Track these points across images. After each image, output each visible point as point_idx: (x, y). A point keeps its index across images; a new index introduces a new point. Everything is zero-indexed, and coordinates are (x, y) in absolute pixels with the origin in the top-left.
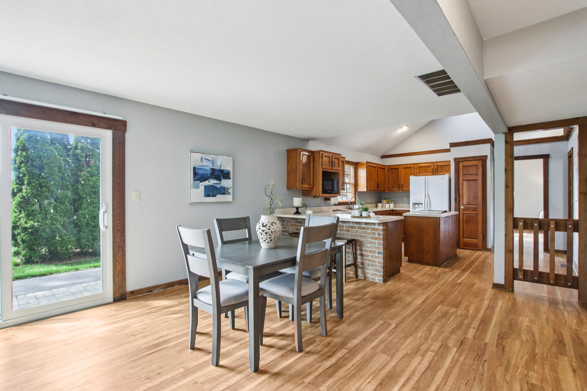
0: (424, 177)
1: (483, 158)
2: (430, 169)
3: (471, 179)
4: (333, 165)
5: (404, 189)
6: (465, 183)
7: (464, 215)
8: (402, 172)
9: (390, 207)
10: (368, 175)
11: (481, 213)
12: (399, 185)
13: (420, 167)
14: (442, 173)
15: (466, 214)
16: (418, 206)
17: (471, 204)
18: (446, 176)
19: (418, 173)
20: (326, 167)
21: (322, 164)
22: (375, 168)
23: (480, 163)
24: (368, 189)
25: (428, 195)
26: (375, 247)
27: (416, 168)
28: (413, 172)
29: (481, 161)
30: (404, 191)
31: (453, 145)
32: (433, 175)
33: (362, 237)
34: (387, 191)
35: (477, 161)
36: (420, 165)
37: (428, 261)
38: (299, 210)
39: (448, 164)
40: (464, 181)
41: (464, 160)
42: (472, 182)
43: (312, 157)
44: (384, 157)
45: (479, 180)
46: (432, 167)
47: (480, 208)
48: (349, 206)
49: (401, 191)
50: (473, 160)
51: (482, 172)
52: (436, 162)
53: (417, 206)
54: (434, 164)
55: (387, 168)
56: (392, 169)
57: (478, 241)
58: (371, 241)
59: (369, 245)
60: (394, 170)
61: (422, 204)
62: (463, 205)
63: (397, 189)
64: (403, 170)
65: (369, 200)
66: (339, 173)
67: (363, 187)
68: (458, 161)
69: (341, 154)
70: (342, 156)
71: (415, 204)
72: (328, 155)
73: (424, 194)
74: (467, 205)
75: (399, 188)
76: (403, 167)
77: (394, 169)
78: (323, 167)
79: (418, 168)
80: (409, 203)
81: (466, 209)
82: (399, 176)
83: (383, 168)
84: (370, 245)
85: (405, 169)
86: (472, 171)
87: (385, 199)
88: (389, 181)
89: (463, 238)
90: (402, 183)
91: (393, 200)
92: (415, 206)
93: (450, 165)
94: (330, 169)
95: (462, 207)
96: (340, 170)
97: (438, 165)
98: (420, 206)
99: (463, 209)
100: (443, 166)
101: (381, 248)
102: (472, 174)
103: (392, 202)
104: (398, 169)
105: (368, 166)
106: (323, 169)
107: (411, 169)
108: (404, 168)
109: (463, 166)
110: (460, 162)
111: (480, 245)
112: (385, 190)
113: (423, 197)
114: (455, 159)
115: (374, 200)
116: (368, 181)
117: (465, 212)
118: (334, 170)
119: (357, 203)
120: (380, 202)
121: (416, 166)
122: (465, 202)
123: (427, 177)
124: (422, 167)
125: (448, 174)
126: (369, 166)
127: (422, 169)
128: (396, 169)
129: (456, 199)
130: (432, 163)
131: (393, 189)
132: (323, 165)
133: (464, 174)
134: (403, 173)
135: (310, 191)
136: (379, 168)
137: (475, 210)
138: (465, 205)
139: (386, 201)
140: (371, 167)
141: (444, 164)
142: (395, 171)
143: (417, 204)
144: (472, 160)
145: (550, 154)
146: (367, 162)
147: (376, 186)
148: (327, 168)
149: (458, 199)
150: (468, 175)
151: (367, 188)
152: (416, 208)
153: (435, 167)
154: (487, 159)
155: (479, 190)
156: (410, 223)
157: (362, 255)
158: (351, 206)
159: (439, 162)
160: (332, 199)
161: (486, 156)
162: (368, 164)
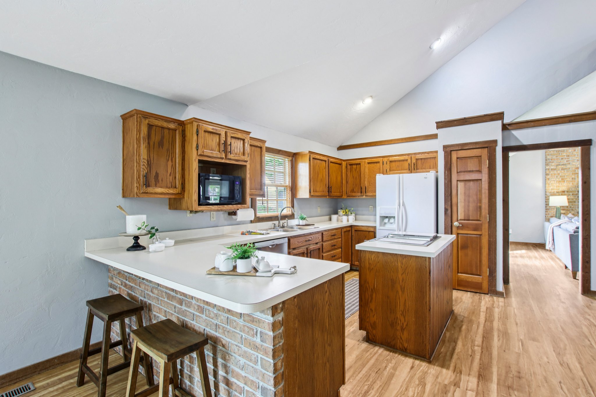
0: (397, 176)
1: (491, 145)
2: (406, 165)
3: (471, 179)
4: (229, 150)
5: (368, 194)
6: (461, 185)
7: (460, 235)
8: (365, 168)
9: (348, 221)
10: (312, 172)
11: (487, 234)
12: (361, 188)
13: (391, 162)
14: (424, 170)
15: (462, 235)
16: (389, 220)
17: (471, 218)
18: (431, 175)
19: (388, 170)
20: (207, 152)
21: (197, 147)
22: (324, 162)
23: (484, 153)
24: (312, 194)
25: (403, 205)
26: (256, 370)
27: (385, 163)
28: (381, 169)
29: (487, 149)
30: (368, 197)
31: (441, 125)
32: (411, 173)
33: (226, 333)
34: (344, 197)
35: (479, 150)
36: (390, 158)
37: (406, 345)
38: (139, 241)
39: (433, 156)
40: (458, 182)
41: (460, 148)
42: (471, 183)
43: (177, 132)
44: (341, 148)
45: (483, 180)
46: (409, 161)
47: (486, 226)
48: (279, 223)
49: (364, 196)
50: (474, 147)
51: (489, 168)
52: (415, 154)
53: (386, 220)
54: (411, 157)
55: (344, 164)
56: (351, 165)
57: (482, 279)
58: (245, 352)
59: (242, 361)
60: (355, 166)
61: (394, 217)
62: (457, 220)
63: (359, 194)
64: (367, 165)
65: (319, 211)
66: (246, 166)
67: (304, 192)
68: (449, 150)
69: (250, 133)
70: (251, 135)
71: (383, 218)
72: (213, 129)
73: (397, 201)
74: (464, 220)
75: (361, 192)
76: (367, 161)
77: (354, 164)
78: (200, 152)
79: (389, 162)
80: (375, 215)
81: (462, 227)
82: (362, 175)
83: (339, 163)
84: (245, 361)
85: (370, 165)
86: (472, 165)
87: (342, 209)
88: (347, 182)
89: (458, 273)
90: (366, 185)
91: (353, 211)
92: (383, 220)
93: (435, 158)
94: (222, 158)
95: (456, 224)
96: (246, 161)
97: (417, 158)
98: (392, 220)
99: (458, 228)
100: (425, 159)
101: (269, 380)
102: (472, 171)
103: (351, 213)
104: (360, 164)
105: (311, 159)
106: (201, 155)
107: (378, 164)
108: (368, 163)
109: (457, 158)
110: (452, 152)
111: (485, 285)
112: (342, 196)
113: (396, 206)
114: (445, 147)
115: (326, 210)
116: (311, 182)
117: (460, 232)
118: (230, 159)
119: (295, 217)
120: (336, 213)
121: (385, 160)
122: (461, 216)
123: (401, 175)
124: (395, 161)
125: (435, 172)
126: (313, 158)
127: (394, 164)
128: (357, 164)
129: (446, 210)
130: (408, 155)
131: (354, 194)
132: (200, 147)
133: (459, 171)
134: (367, 170)
135: (180, 199)
136: (331, 162)
137: (477, 228)
138: (461, 220)
139: (343, 212)
140: (318, 161)
141: (427, 157)
142: (356, 168)
143: (387, 217)
144: (471, 147)
145: (593, 139)
146: (310, 152)
147: (327, 190)
148: (211, 155)
149: (449, 211)
150: (464, 172)
151: (310, 192)
152: (385, 223)
153: (414, 161)
154: (496, 146)
155: (483, 196)
156: (369, 264)
157: (228, 383)
158: (282, 222)
159: (419, 153)
160: (239, 212)
161: (495, 142)
162: (313, 156)
